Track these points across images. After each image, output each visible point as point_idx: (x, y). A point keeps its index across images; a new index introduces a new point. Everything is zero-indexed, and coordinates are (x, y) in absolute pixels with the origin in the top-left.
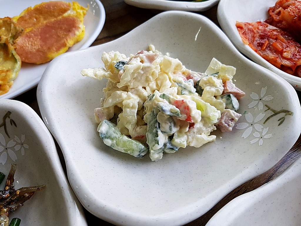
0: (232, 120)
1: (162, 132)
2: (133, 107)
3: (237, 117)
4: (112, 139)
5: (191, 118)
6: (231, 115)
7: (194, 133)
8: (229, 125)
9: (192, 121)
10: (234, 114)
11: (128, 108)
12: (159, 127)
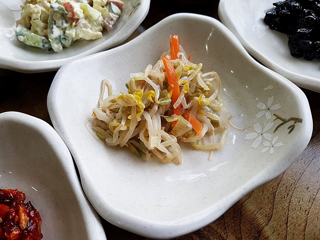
0: (112, 20)
1: (57, 27)
2: (38, 13)
3: (115, 17)
4: (24, 36)
5: (75, 14)
6: (110, 17)
7: (81, 27)
8: (109, 24)
9: (76, 16)
10: (113, 15)
11: (35, 13)
12: (55, 24)
